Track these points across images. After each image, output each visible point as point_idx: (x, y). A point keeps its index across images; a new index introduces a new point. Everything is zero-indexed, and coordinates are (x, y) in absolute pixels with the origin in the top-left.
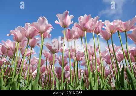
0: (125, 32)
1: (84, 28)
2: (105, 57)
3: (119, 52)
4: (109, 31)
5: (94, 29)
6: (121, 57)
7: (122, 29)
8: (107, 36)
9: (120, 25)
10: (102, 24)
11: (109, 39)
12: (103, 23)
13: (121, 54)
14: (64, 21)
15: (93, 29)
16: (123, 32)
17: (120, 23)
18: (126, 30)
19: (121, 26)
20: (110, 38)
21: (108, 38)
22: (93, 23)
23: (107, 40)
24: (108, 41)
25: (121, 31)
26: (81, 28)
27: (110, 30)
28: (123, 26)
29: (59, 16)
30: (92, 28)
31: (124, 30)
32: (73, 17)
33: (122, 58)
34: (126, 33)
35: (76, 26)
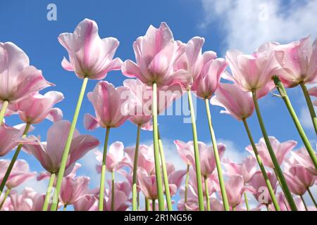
0: (302, 83)
1: (149, 70)
2: (250, 181)
3: (292, 160)
4: (244, 82)
5: (189, 79)
6: (302, 179)
7: (287, 76)
8: (240, 105)
9: (280, 61)
10: (219, 63)
11: (249, 115)
12: (221, 60)
13: (301, 168)
14: (80, 53)
15: (185, 81)
16: (293, 85)
17: (276, 52)
18: (303, 76)
19: (282, 65)
20: (252, 109)
21: (246, 109)
22: (185, 57)
23: (244, 119)
24: (247, 119)
25: (285, 81)
26: (141, 74)
27: (248, 81)
28: (289, 64)
29: (66, 39)
30: (183, 74)
31: (294, 76)
32: (115, 42)
33: (307, 182)
34: (304, 89)
35: (129, 73)
